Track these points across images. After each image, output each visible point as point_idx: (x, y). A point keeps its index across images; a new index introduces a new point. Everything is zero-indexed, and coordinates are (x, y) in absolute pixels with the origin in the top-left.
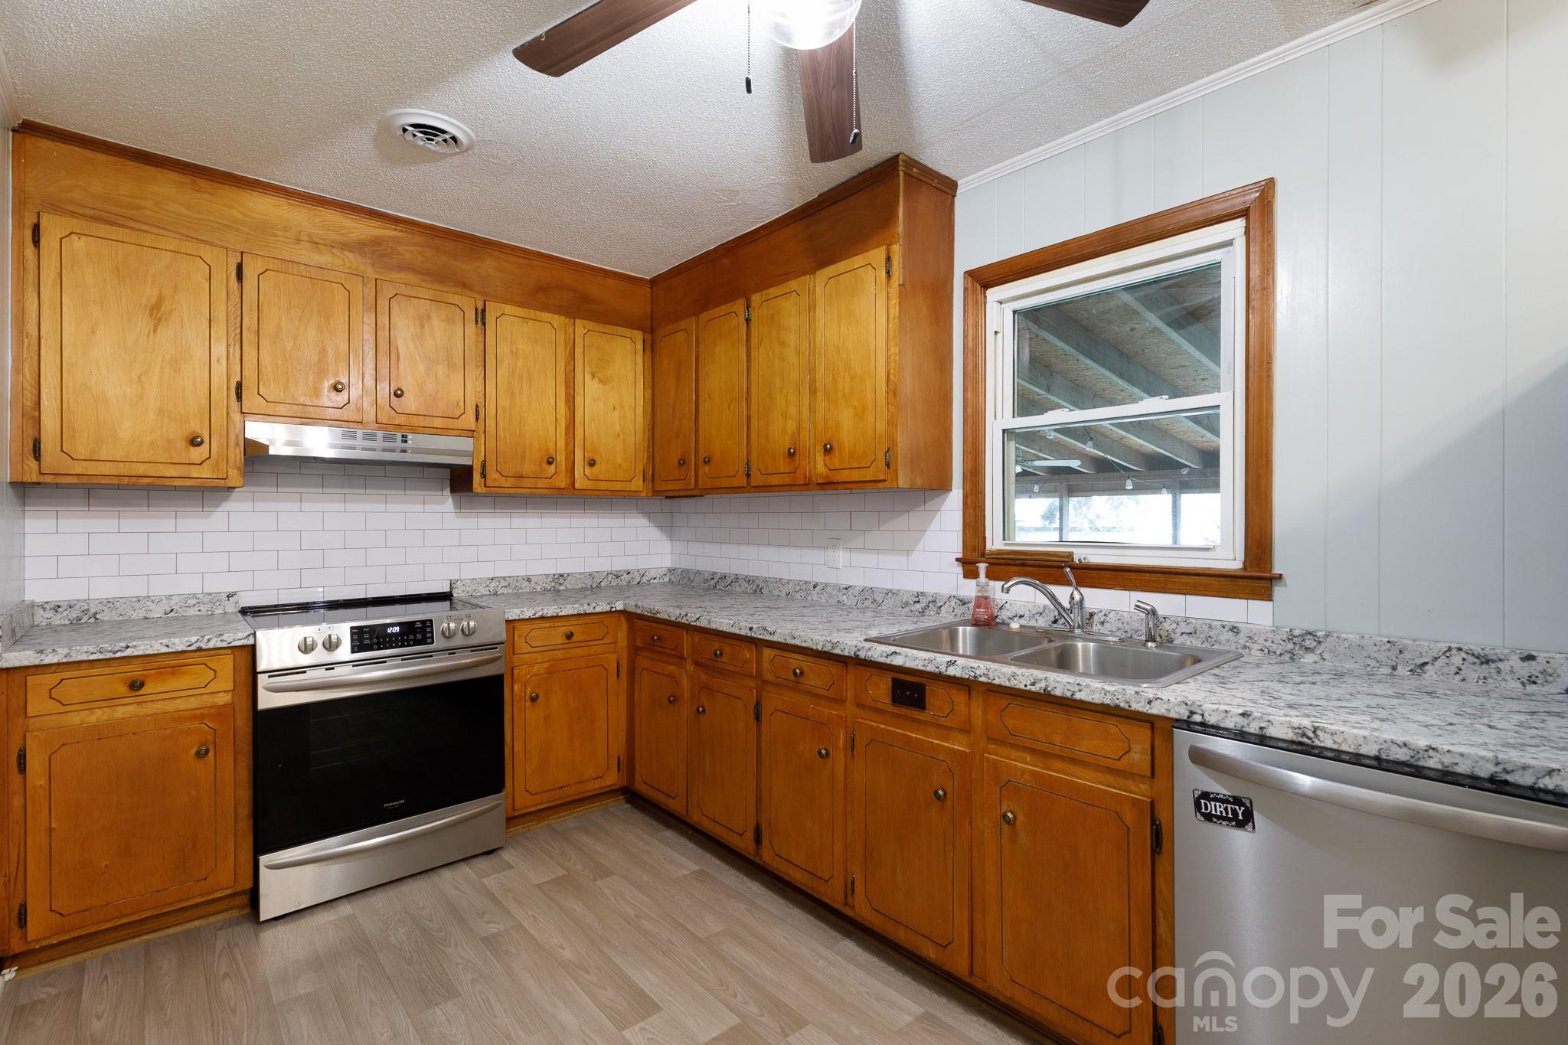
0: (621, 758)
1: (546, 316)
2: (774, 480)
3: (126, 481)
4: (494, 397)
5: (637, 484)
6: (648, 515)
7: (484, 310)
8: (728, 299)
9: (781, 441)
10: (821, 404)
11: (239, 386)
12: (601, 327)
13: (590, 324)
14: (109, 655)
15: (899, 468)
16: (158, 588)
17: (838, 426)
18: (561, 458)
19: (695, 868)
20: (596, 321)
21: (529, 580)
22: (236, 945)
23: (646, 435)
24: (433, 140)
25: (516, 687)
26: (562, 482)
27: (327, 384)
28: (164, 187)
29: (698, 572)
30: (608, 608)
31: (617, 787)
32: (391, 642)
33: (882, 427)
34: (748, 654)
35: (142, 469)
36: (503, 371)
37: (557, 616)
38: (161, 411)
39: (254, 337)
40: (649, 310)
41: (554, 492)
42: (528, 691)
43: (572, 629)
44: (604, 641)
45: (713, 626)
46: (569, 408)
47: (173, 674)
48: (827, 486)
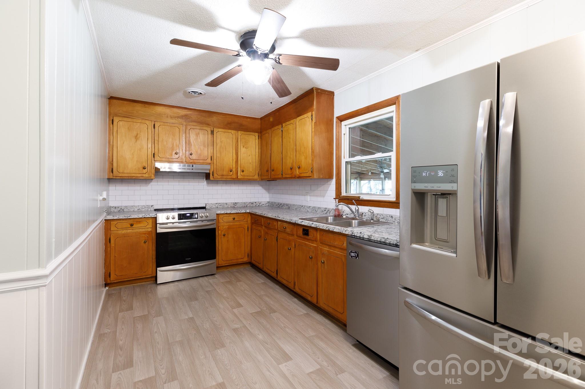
0: (249, 254)
1: (230, 131)
2: (288, 176)
3: (130, 178)
4: (216, 154)
5: (256, 177)
6: (262, 186)
7: (213, 131)
8: (278, 125)
9: (289, 165)
10: (298, 155)
11: (154, 154)
12: (246, 133)
13: (242, 132)
14: (127, 218)
15: (314, 173)
16: (137, 204)
17: (301, 161)
18: (234, 170)
19: (263, 281)
20: (244, 131)
21: (227, 204)
22: (152, 288)
23: (259, 163)
24: (196, 94)
25: (219, 232)
26: (234, 176)
27: (174, 153)
29: (275, 203)
30: (245, 212)
31: (247, 262)
32: (187, 218)
33: (310, 161)
34: (275, 223)
35: (133, 175)
36: (218, 147)
37: (230, 213)
38: (137, 161)
39: (157, 142)
40: (260, 126)
41: (232, 179)
42: (223, 233)
43: (235, 217)
44: (244, 221)
45: (268, 216)
46: (237, 156)
47: (139, 223)
48: (299, 178)
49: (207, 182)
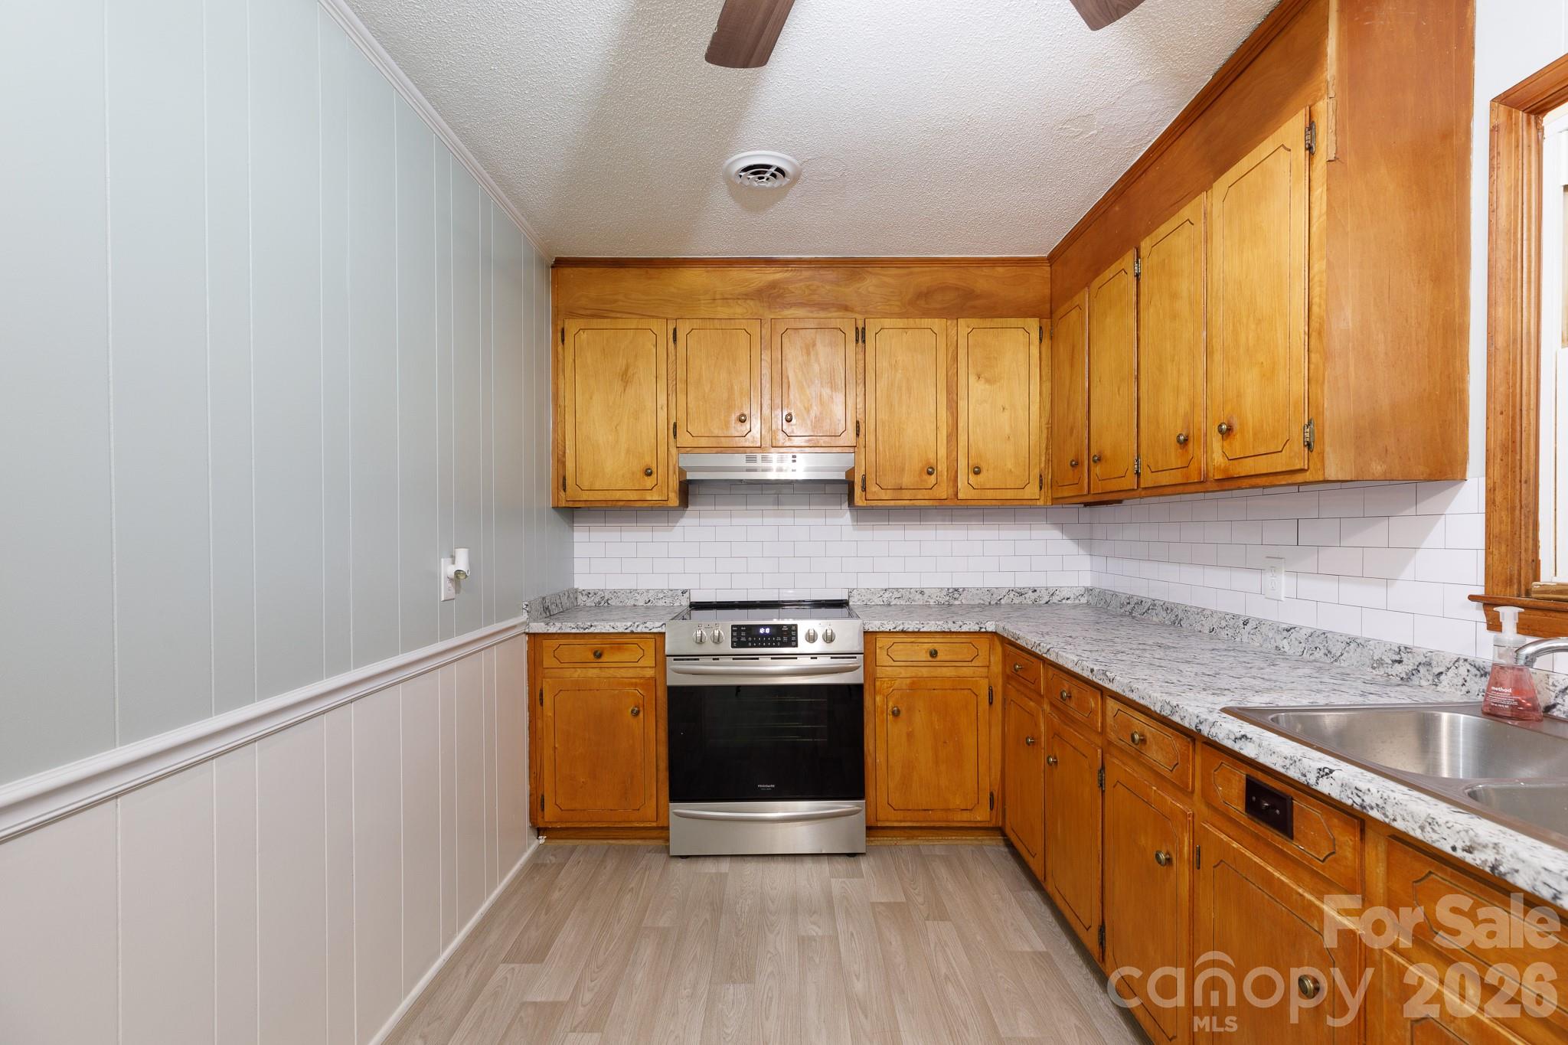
0: (995, 794)
1: (926, 322)
2: (1165, 479)
3: (610, 504)
4: (873, 412)
5: (1032, 491)
6: (1061, 526)
7: (864, 329)
8: (1117, 255)
9: (1174, 427)
10: (1218, 370)
11: (675, 425)
12: (988, 323)
13: (975, 322)
14: (582, 631)
15: (1328, 449)
17: (1239, 395)
18: (942, 467)
20: (983, 317)
21: (922, 593)
23: (1044, 435)
24: (763, 178)
25: (878, 698)
26: (943, 492)
27: (734, 417)
28: (631, 282)
29: (1115, 594)
30: (976, 628)
31: (991, 825)
32: (762, 642)
33: (1299, 387)
34: (1093, 702)
35: (618, 495)
36: (882, 384)
37: (919, 632)
38: (628, 451)
39: (684, 386)
40: (1047, 292)
41: (936, 503)
42: (891, 704)
43: (937, 647)
44: (973, 664)
45: (1061, 662)
46: (952, 414)
47: (619, 649)
48: (1227, 484)
49: (852, 516)
